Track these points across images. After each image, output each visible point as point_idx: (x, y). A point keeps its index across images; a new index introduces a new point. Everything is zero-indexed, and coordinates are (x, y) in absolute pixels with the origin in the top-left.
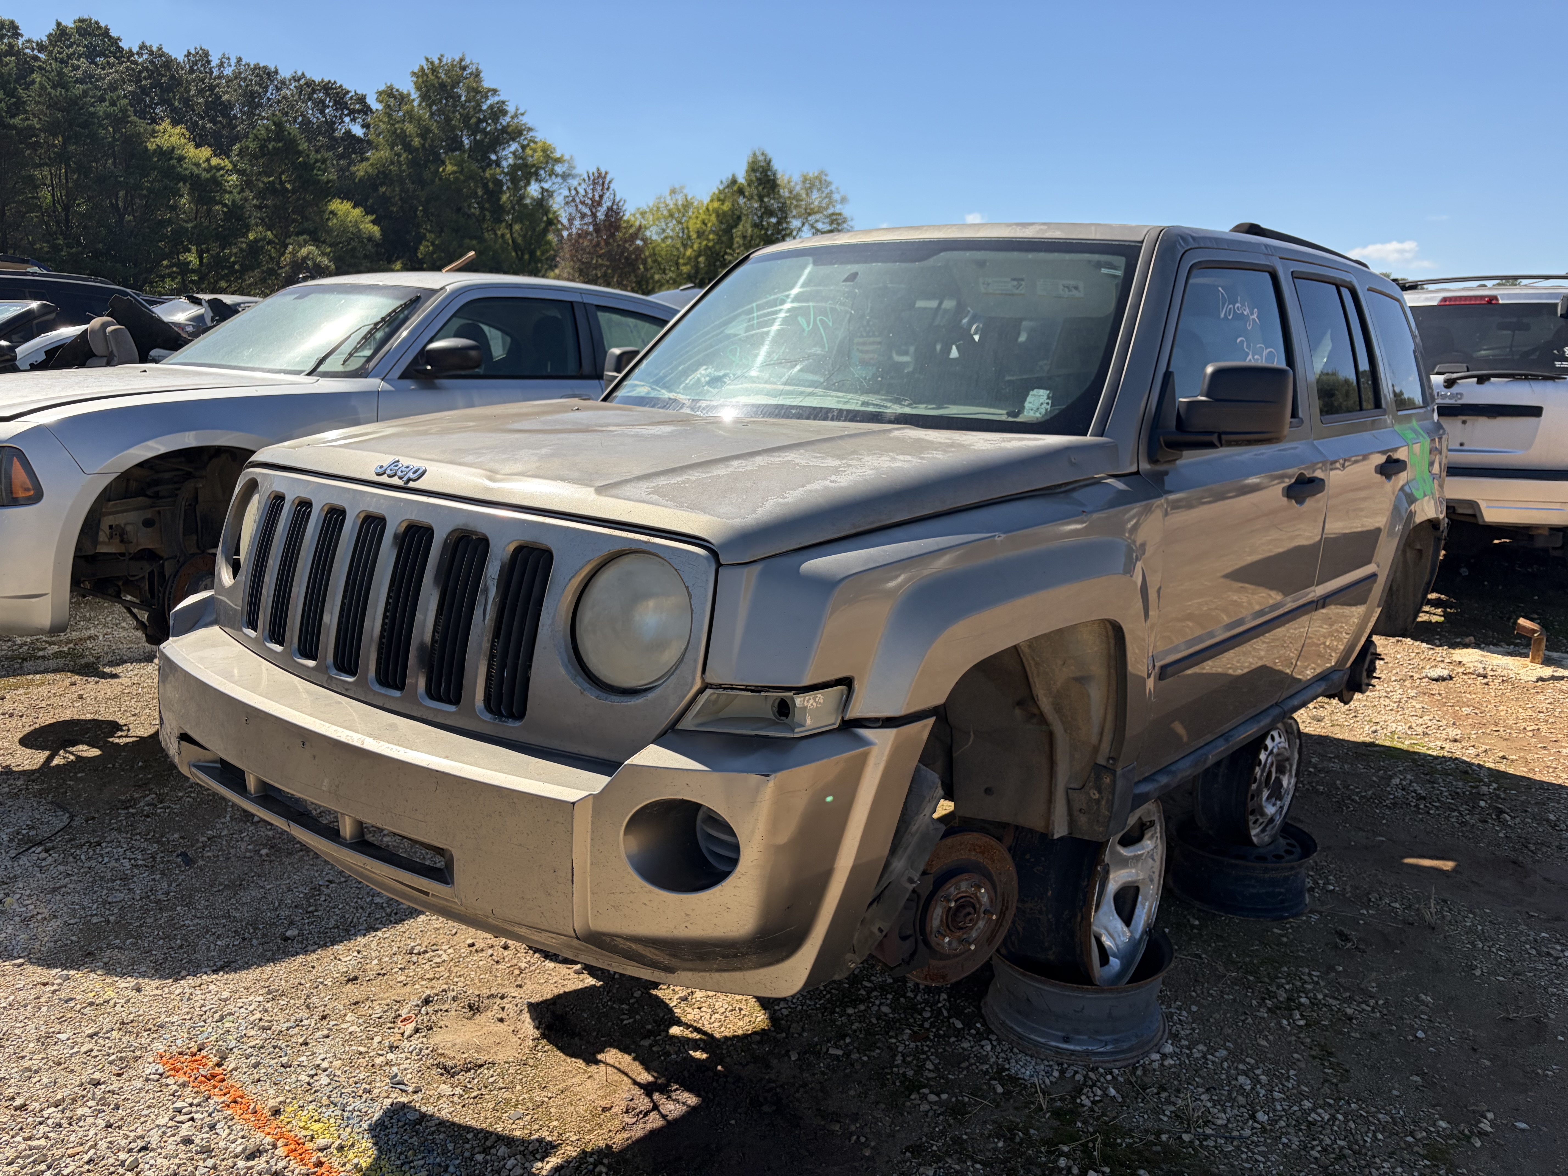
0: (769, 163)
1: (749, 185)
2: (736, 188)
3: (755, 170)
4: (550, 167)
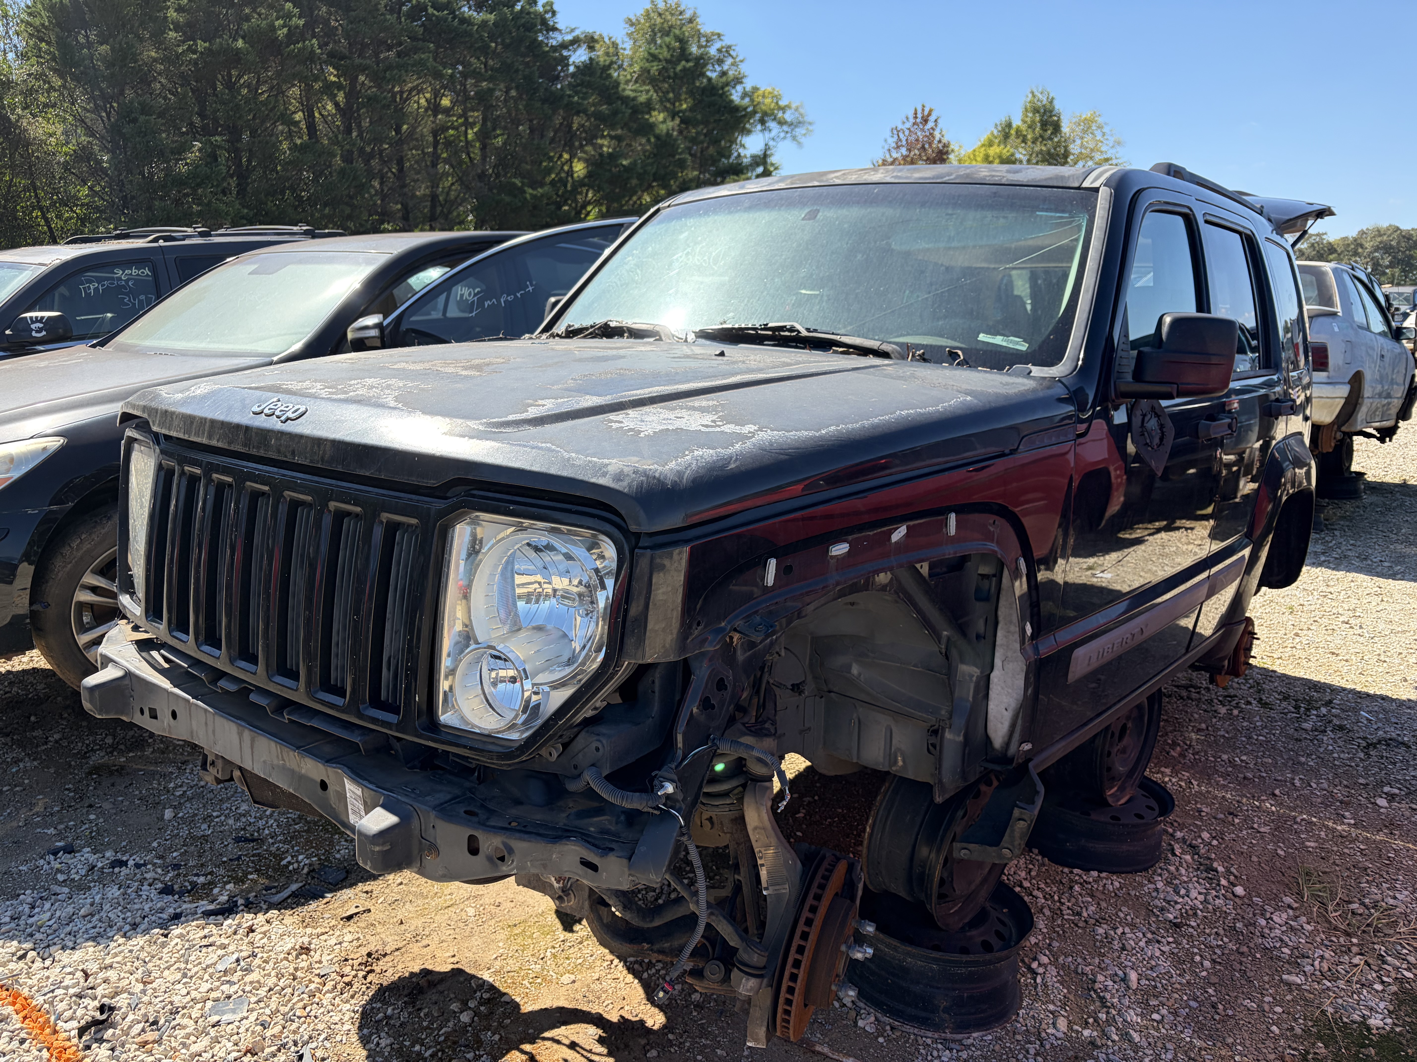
0: (1051, 102)
1: (1030, 127)
2: (1013, 132)
3: (1036, 111)
4: (780, 115)
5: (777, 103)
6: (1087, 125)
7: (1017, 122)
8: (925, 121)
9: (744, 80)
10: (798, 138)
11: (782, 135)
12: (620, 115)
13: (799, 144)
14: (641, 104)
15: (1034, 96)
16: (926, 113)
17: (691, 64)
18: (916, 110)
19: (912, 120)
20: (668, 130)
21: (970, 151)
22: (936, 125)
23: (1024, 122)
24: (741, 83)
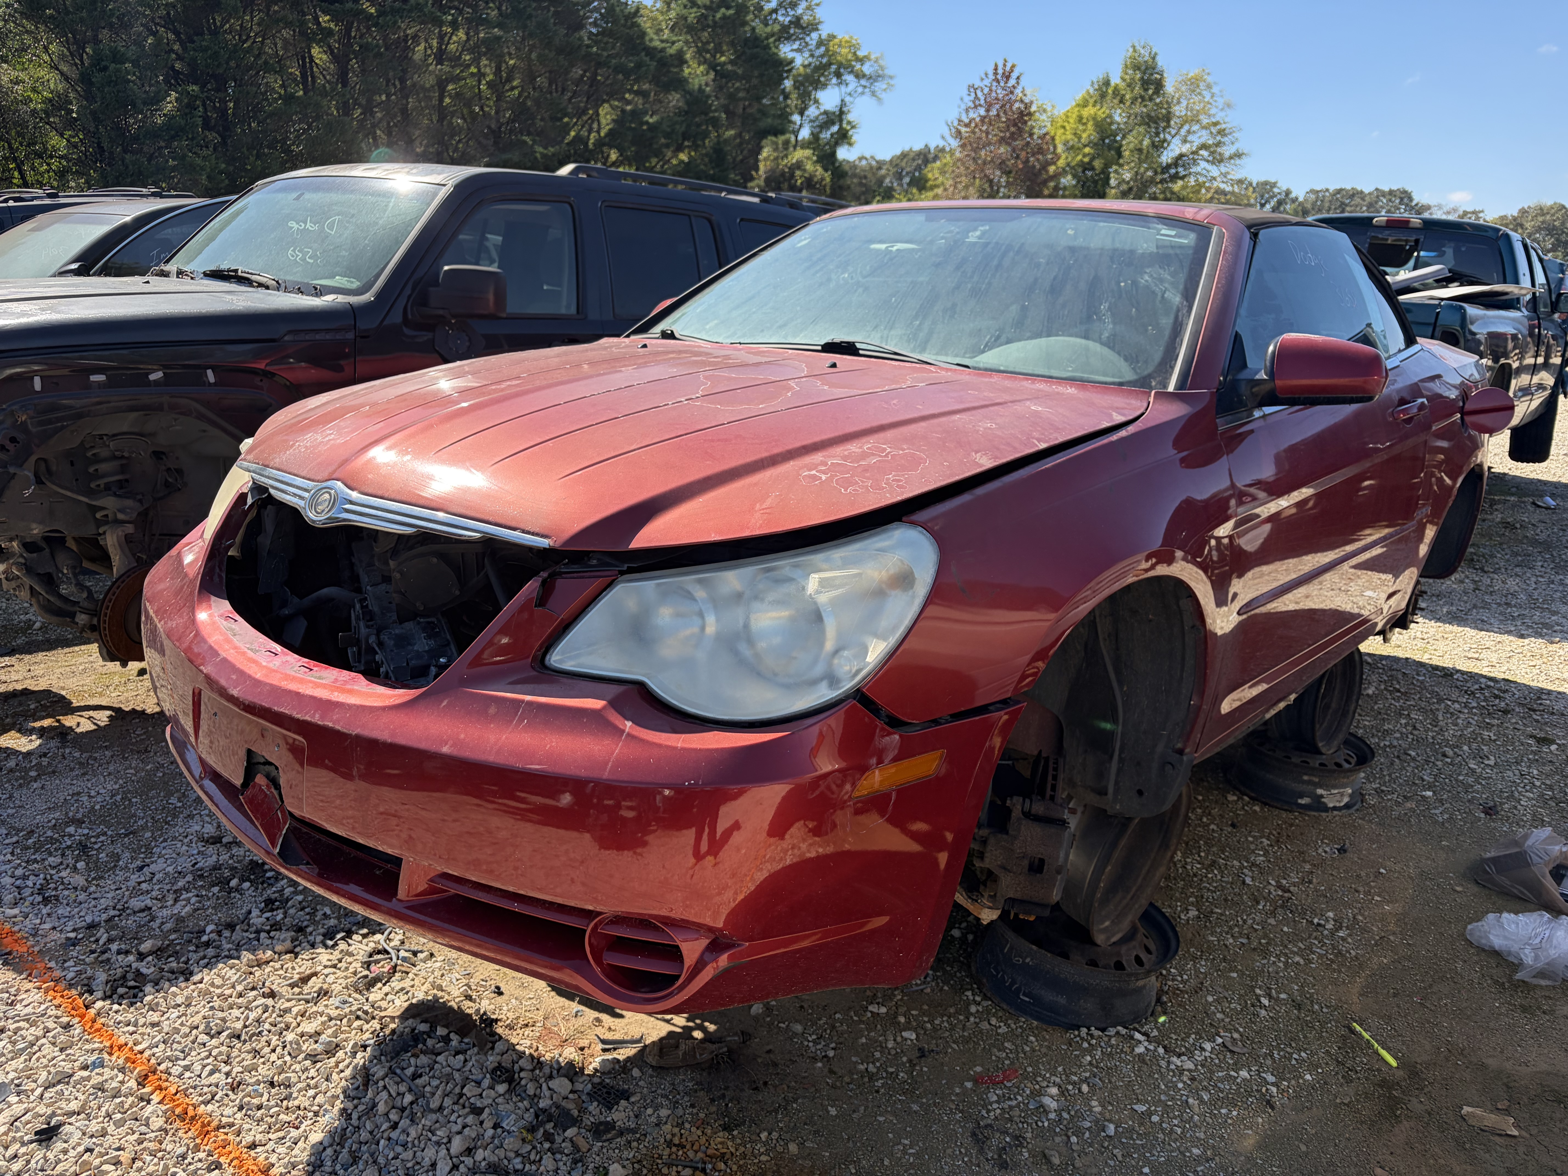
0: (1154, 58)
1: (1129, 85)
2: (1110, 91)
3: (1136, 67)
4: (858, 66)
5: (855, 54)
6: (1194, 84)
7: (1115, 80)
8: (1008, 78)
9: (820, 27)
10: (878, 94)
11: (860, 90)
12: (644, 69)
13: (879, 99)
14: (671, 55)
15: (1135, 51)
16: (1008, 69)
17: (731, 12)
18: (996, 65)
19: (991, 77)
20: (700, 85)
21: (1063, 111)
22: (1018, 83)
23: (1123, 80)
24: (817, 29)
